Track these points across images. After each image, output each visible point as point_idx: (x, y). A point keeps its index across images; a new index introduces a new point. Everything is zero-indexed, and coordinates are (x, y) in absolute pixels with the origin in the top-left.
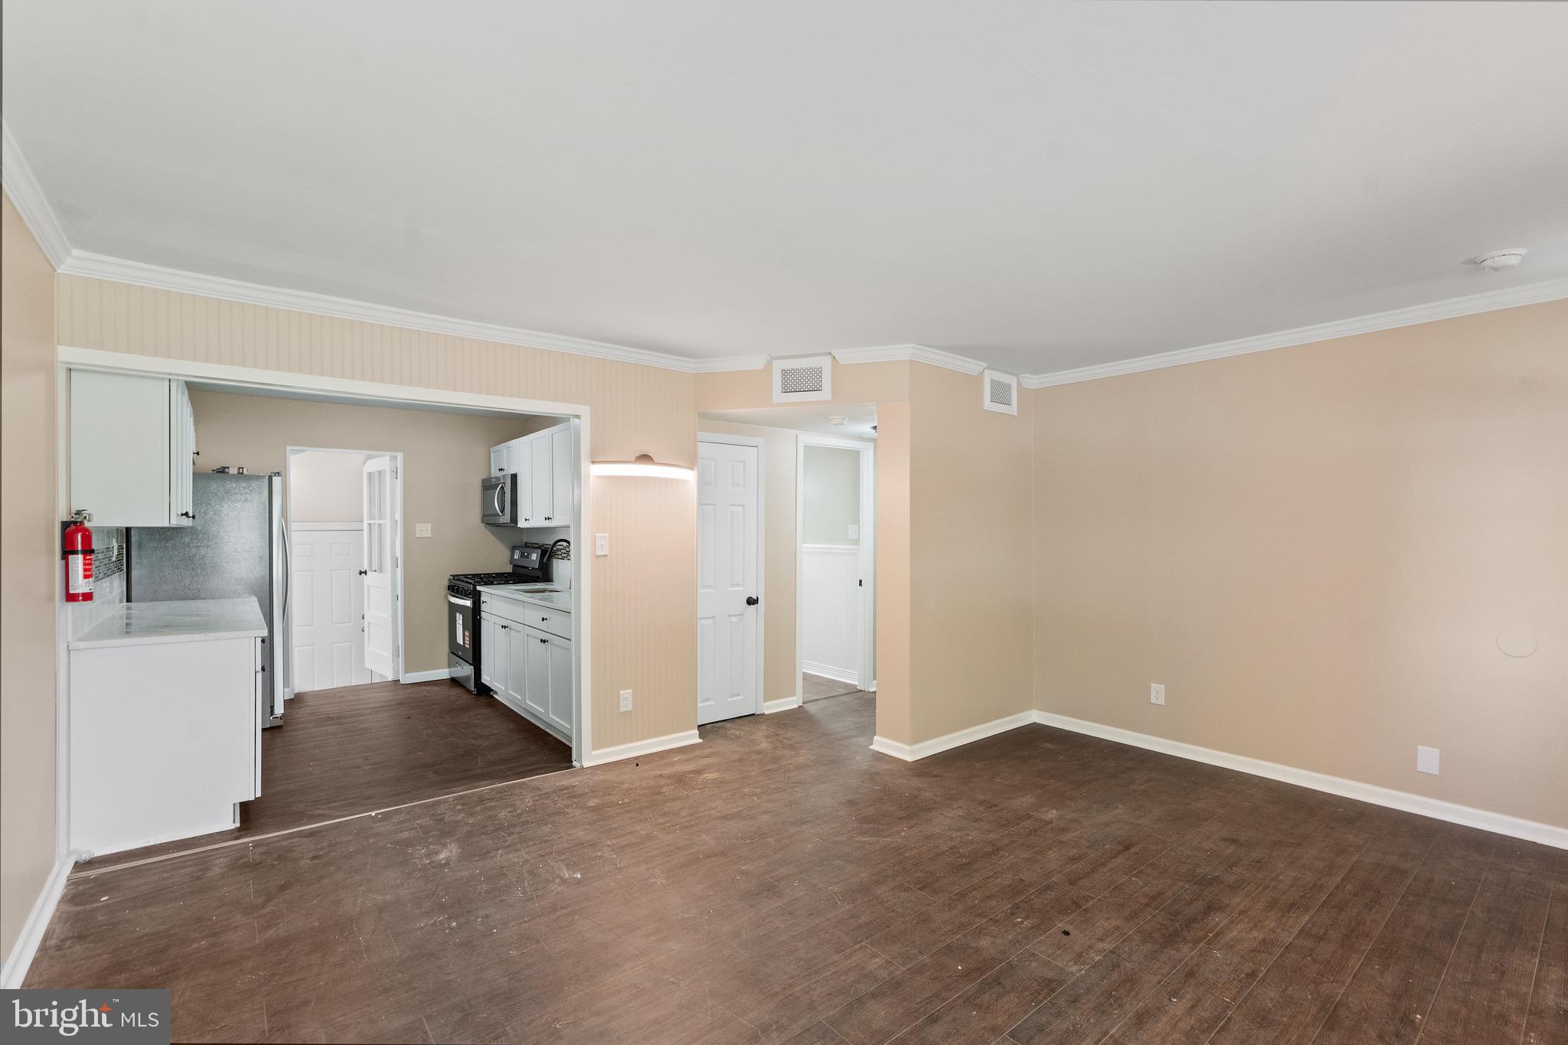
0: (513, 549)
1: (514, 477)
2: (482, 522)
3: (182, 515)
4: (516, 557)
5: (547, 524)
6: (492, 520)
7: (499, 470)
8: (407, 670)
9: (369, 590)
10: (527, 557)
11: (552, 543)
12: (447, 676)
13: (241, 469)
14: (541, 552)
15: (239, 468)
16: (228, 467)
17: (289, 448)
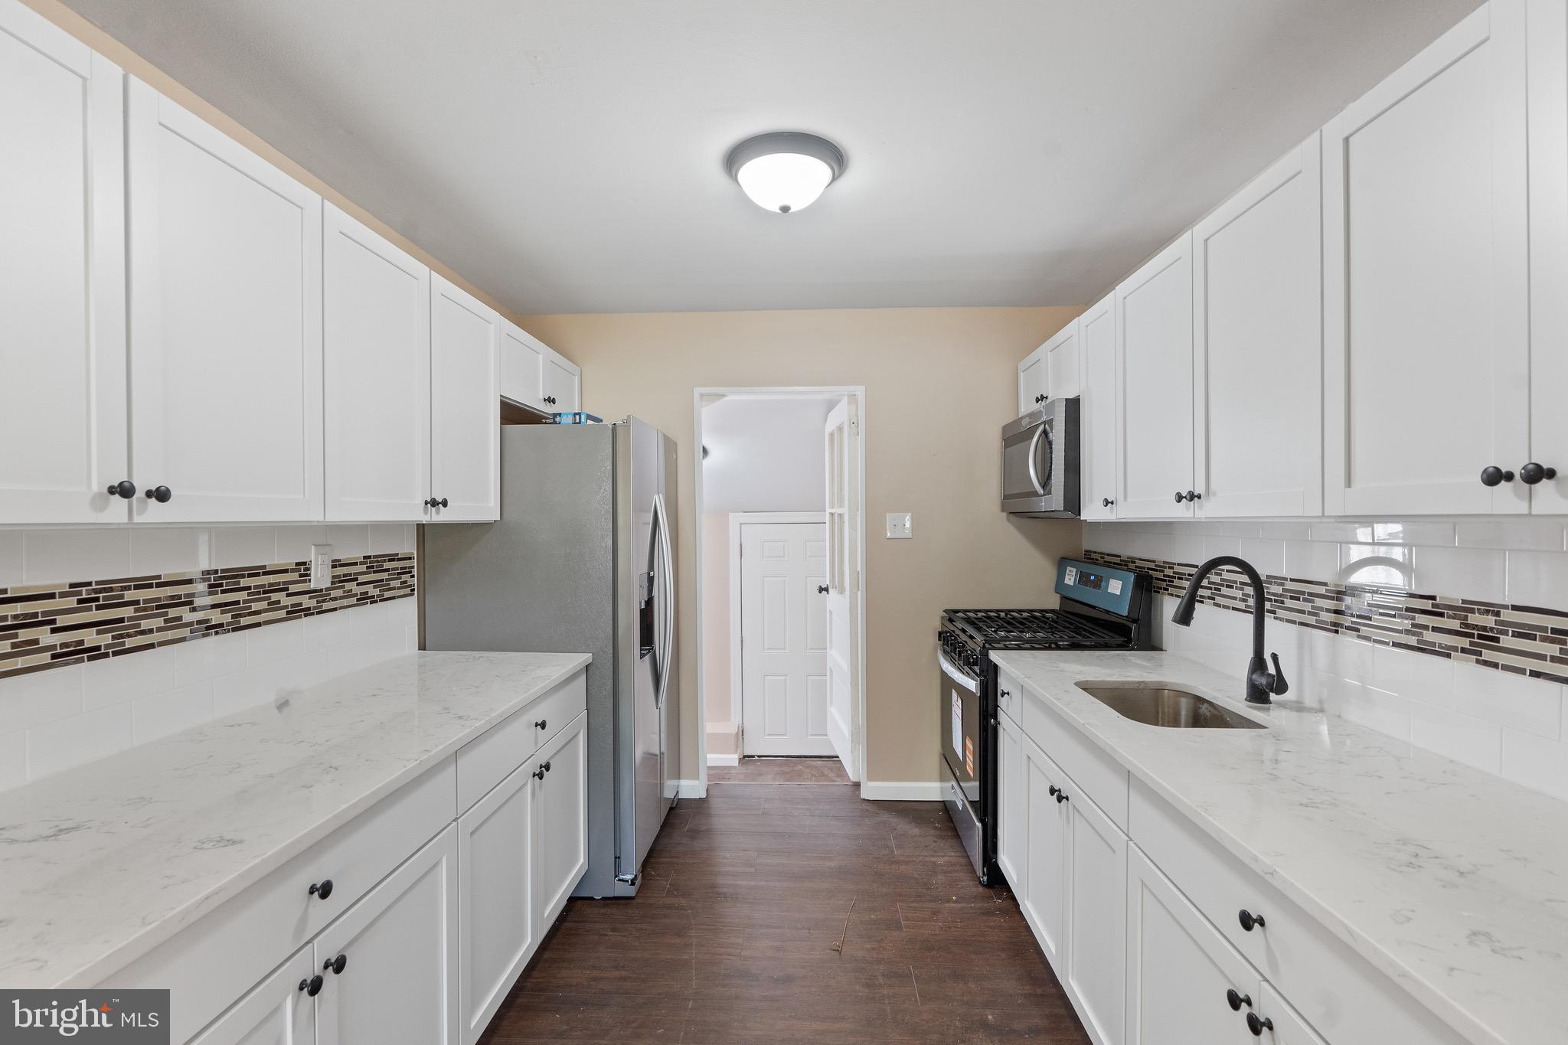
0: (1062, 563)
1: (1073, 407)
2: (1003, 511)
4: (1070, 579)
5: (1182, 512)
6: (1022, 505)
7: (1039, 399)
8: (872, 775)
9: (829, 618)
10: (1098, 584)
11: (1201, 562)
13: (577, 417)
14: (1132, 577)
15: (575, 414)
16: (560, 414)
17: (698, 391)
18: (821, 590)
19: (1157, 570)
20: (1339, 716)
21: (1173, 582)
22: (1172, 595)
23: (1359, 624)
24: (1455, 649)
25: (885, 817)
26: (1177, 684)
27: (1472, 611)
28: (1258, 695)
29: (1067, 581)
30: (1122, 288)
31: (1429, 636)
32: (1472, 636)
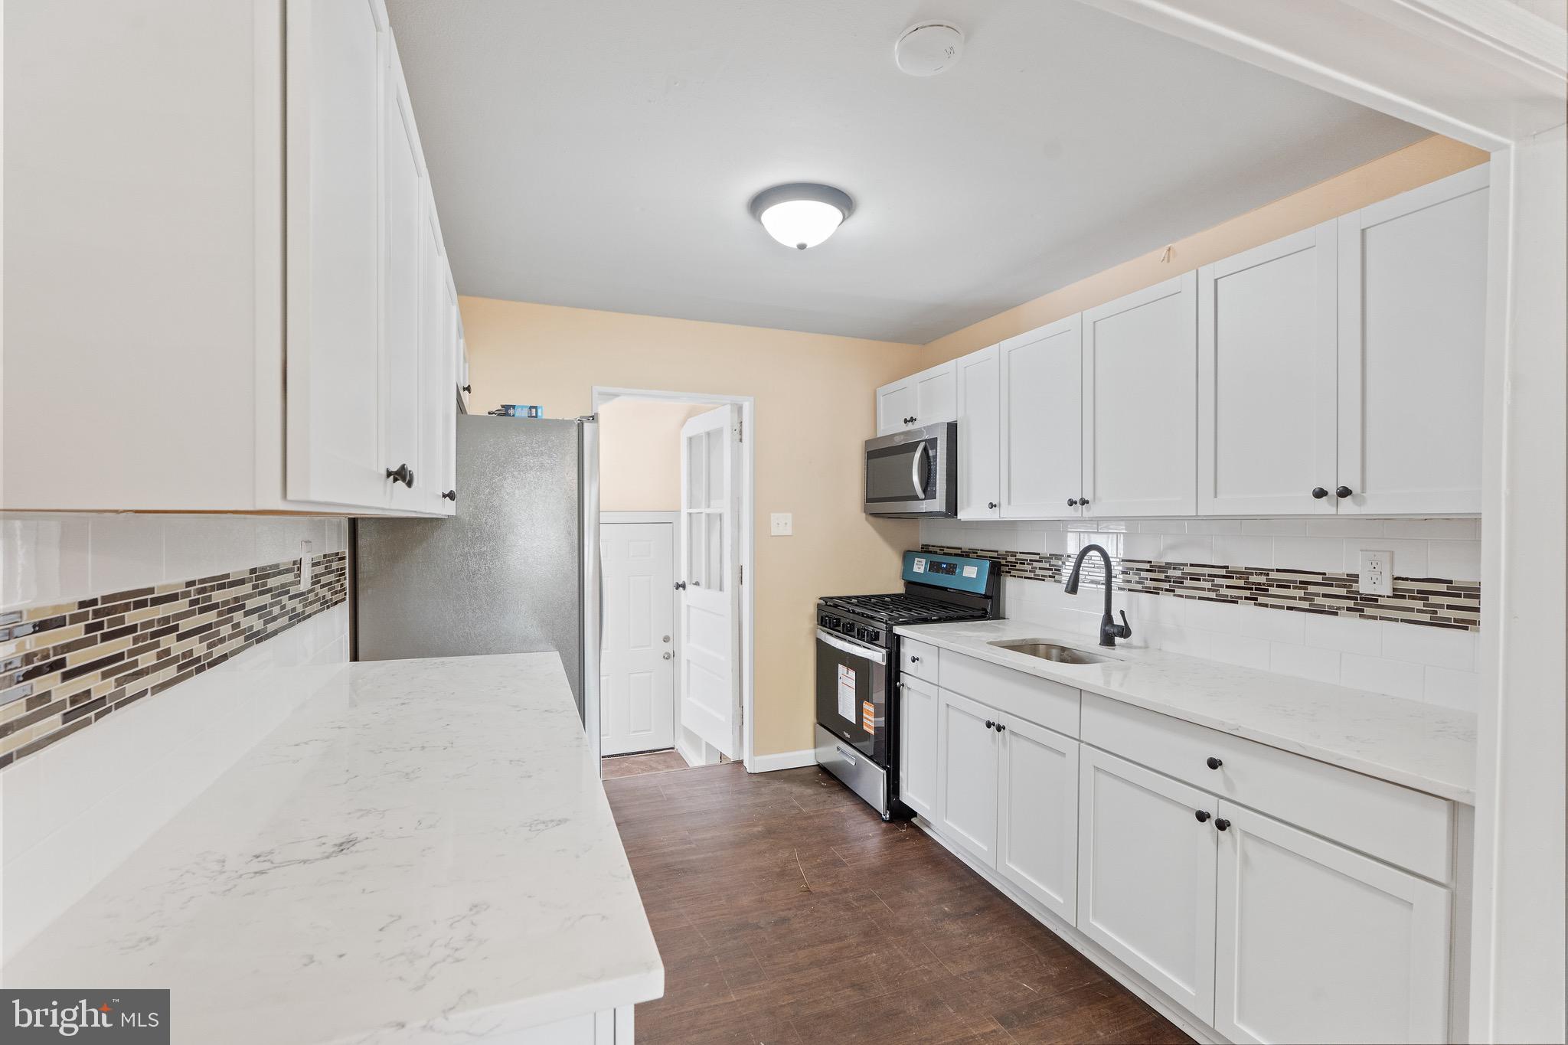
0: (908, 557)
1: (952, 429)
2: (862, 512)
3: (444, 496)
4: (920, 566)
5: (1064, 513)
6: (890, 507)
7: (906, 421)
8: (757, 751)
9: (688, 611)
10: (952, 570)
12: (810, 761)
13: (534, 410)
14: (987, 564)
15: (531, 408)
16: (514, 407)
17: (598, 389)
18: (678, 586)
19: (999, 558)
20: (1160, 650)
21: (1015, 566)
22: (1015, 576)
23: (1175, 587)
24: (1241, 598)
25: (777, 785)
26: (1046, 639)
27: (1252, 574)
28: (1108, 640)
29: (916, 569)
30: (1006, 344)
31: (1223, 591)
32: (1251, 589)
